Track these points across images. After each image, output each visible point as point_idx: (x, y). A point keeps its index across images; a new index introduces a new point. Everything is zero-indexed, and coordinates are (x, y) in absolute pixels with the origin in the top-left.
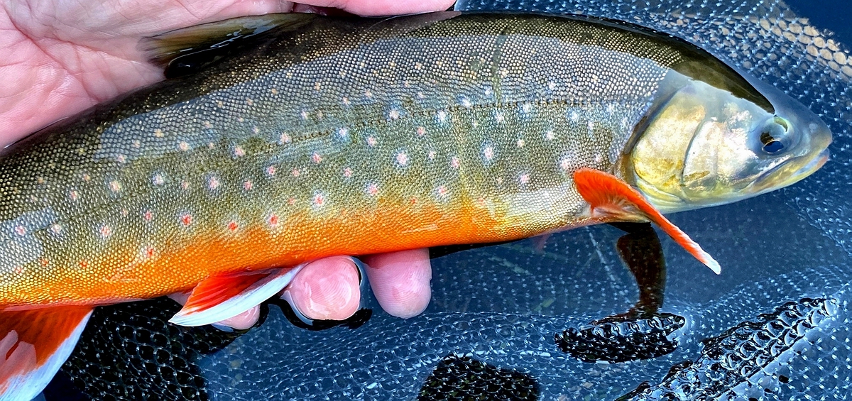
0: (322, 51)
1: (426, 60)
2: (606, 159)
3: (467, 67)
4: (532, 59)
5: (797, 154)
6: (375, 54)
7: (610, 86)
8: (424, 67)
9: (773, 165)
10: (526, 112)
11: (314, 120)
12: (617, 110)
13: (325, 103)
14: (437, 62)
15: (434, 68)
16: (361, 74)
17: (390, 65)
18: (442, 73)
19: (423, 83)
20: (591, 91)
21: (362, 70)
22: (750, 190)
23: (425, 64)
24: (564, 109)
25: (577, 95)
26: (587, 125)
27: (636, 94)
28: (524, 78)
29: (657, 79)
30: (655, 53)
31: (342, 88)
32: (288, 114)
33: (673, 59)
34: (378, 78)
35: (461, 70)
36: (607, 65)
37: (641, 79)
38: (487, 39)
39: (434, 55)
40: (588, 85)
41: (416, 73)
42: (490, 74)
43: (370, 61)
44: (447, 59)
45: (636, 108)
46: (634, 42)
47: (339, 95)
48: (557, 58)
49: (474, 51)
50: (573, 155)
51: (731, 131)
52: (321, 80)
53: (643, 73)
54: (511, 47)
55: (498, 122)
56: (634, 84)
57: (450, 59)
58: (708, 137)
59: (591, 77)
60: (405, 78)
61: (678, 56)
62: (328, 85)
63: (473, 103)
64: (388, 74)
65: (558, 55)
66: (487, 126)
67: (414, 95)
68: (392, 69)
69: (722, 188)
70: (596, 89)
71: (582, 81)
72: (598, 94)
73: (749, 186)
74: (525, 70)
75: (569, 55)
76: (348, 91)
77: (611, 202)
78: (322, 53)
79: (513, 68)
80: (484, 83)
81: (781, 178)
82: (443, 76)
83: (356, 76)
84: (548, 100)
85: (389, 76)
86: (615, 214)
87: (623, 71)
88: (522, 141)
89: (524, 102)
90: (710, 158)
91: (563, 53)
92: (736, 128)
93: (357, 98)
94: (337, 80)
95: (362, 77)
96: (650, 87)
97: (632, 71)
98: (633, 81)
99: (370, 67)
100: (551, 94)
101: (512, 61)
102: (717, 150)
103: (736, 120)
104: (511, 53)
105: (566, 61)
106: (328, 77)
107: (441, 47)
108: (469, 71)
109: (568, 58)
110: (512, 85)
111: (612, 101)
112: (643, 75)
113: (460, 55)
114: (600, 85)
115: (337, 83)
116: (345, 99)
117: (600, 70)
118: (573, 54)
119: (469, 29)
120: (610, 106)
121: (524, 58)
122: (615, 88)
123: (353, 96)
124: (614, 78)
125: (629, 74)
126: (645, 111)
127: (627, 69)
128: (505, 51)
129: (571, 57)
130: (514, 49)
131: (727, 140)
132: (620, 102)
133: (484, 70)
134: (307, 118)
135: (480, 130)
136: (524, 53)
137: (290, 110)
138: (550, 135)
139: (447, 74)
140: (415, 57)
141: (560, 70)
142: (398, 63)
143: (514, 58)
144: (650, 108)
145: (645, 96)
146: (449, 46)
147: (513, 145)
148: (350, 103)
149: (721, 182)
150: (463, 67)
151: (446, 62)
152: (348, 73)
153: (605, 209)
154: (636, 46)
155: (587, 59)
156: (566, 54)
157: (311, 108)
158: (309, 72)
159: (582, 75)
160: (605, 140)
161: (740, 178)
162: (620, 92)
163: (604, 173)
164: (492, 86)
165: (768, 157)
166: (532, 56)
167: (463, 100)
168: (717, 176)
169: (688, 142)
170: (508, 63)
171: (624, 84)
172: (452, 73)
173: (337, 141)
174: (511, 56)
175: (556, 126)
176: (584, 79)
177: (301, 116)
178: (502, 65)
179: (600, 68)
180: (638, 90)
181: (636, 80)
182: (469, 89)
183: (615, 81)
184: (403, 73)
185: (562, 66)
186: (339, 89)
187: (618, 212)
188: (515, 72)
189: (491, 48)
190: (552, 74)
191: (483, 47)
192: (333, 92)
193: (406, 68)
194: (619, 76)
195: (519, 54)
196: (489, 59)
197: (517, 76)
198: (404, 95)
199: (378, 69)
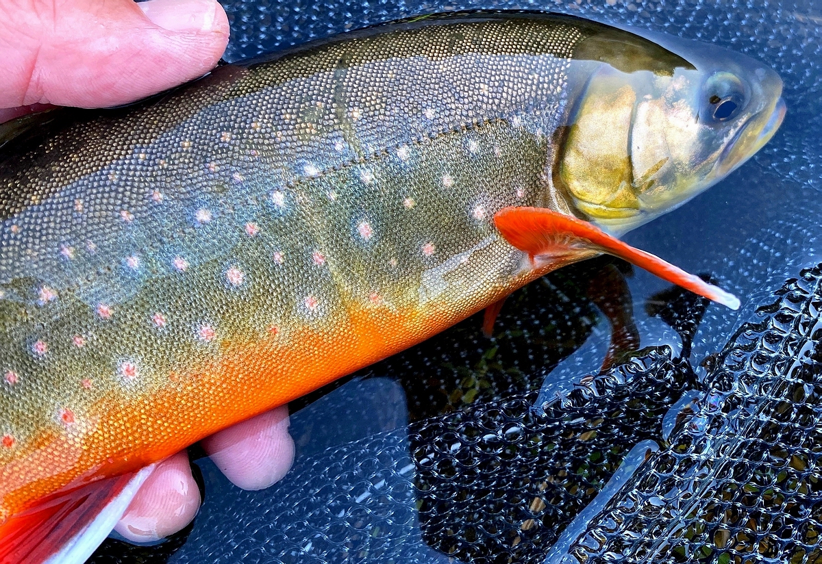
0: (81, 152)
1: (236, 125)
2: (530, 190)
3: (299, 121)
4: (391, 85)
5: (754, 111)
6: (159, 136)
7: (507, 93)
8: (234, 136)
9: (732, 133)
10: (403, 159)
11: (84, 256)
12: (525, 122)
13: (95, 227)
14: (253, 125)
15: (249, 133)
16: (142, 170)
17: (183, 147)
18: (264, 138)
19: (238, 159)
20: (484, 106)
21: (143, 164)
22: (718, 173)
23: (235, 131)
24: (457, 140)
25: (467, 116)
26: (494, 154)
27: (542, 94)
28: (388, 113)
29: (563, 68)
30: (549, 37)
31: (116, 198)
32: (42, 257)
33: (573, 39)
34: (167, 169)
35: (291, 127)
36: (494, 67)
37: (542, 74)
38: (321, 75)
39: (247, 115)
40: (478, 100)
41: (224, 147)
42: (336, 121)
43: (153, 148)
44: (267, 116)
45: (549, 112)
46: (518, 30)
47: (113, 210)
48: (425, 75)
49: (304, 95)
50: (486, 198)
51: (673, 106)
52: (82, 195)
53: (542, 65)
54: (358, 77)
55: (367, 184)
56: (535, 82)
57: (272, 116)
58: (649, 122)
59: (479, 88)
60: (208, 159)
61: (577, 34)
62: (94, 200)
63: (321, 168)
64: (181, 160)
65: (426, 71)
66: (352, 194)
67: (228, 179)
68: (187, 151)
69: (684, 181)
70: (491, 101)
71: (469, 96)
72: (495, 108)
73: (714, 168)
74: (386, 102)
75: (441, 67)
76: (127, 200)
77: (553, 243)
78: (83, 155)
79: (367, 104)
80: (330, 135)
81: (748, 146)
82: (266, 142)
83: (134, 175)
84: (430, 134)
85: (184, 163)
86: (563, 256)
87: (517, 69)
88: (411, 199)
89: (397, 146)
90: (658, 147)
91: (432, 67)
92: (676, 100)
93: (141, 206)
94: (107, 189)
95: (143, 174)
96: (558, 80)
97: (528, 66)
98: (534, 78)
99: (153, 157)
100: (431, 125)
101: (364, 95)
102: (665, 136)
103: (674, 90)
104: (359, 85)
105: (439, 75)
106: (93, 187)
107: (254, 102)
108: (303, 125)
109: (440, 71)
110: (372, 128)
111: (516, 112)
112: (543, 68)
113: (285, 106)
114: (494, 94)
115: (109, 192)
116: (124, 214)
117: (488, 76)
118: (446, 65)
119: (292, 68)
120: (515, 119)
121: (379, 86)
122: (515, 93)
123: (135, 206)
124: (509, 81)
125: (526, 71)
126: (561, 113)
127: (521, 65)
128: (350, 84)
129: (445, 69)
130: (363, 78)
131: (671, 119)
132: (526, 110)
133: (326, 117)
134: (72, 256)
135: (343, 203)
136: (378, 80)
137: (44, 251)
138: (448, 181)
139: (271, 137)
140: (219, 126)
141: (435, 89)
142: (194, 141)
143: (365, 90)
144: (566, 107)
145: (555, 93)
146: (267, 98)
147: (398, 208)
148: (132, 216)
149: (682, 173)
150: (292, 122)
151: (265, 121)
152: (122, 174)
153: (548, 253)
154: (522, 34)
155: (466, 66)
156: (436, 67)
157: (75, 239)
158: (64, 188)
159: (466, 88)
160: (523, 165)
161: (702, 161)
162: (522, 97)
163: (532, 208)
164: (344, 136)
165: (724, 124)
166: (390, 82)
167: (305, 168)
168: (674, 168)
169: (626, 136)
170: (358, 99)
171: (524, 86)
172: (279, 133)
173: (128, 278)
174: (360, 88)
175: (452, 166)
176: (471, 93)
177: (62, 256)
178: (351, 104)
179: (487, 73)
180: (543, 88)
181: (536, 76)
182: (310, 149)
183: (511, 85)
184: (204, 153)
185: (435, 83)
186: (112, 201)
187: (566, 253)
188: (372, 108)
189: (328, 86)
190: (425, 98)
191: (316, 87)
192: (104, 207)
193: (208, 144)
194: (514, 77)
195: (372, 84)
196: (330, 101)
197: (377, 113)
198: (211, 183)
199: (167, 157)
